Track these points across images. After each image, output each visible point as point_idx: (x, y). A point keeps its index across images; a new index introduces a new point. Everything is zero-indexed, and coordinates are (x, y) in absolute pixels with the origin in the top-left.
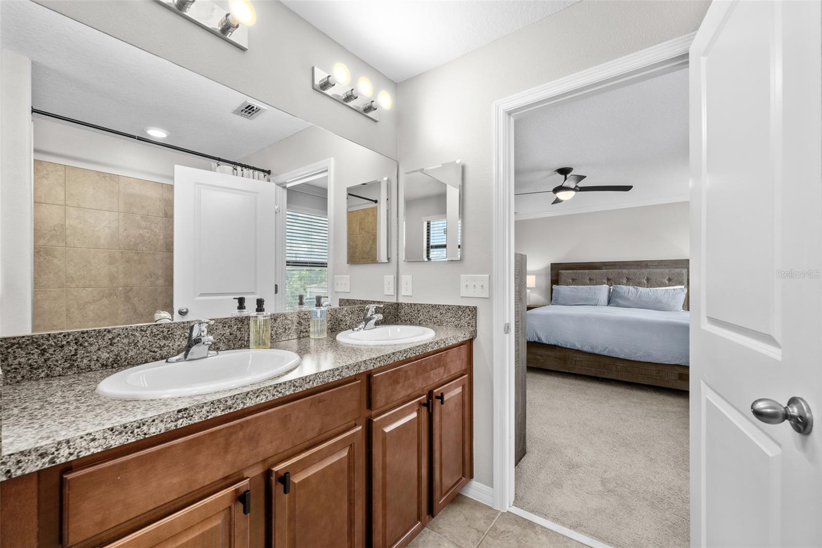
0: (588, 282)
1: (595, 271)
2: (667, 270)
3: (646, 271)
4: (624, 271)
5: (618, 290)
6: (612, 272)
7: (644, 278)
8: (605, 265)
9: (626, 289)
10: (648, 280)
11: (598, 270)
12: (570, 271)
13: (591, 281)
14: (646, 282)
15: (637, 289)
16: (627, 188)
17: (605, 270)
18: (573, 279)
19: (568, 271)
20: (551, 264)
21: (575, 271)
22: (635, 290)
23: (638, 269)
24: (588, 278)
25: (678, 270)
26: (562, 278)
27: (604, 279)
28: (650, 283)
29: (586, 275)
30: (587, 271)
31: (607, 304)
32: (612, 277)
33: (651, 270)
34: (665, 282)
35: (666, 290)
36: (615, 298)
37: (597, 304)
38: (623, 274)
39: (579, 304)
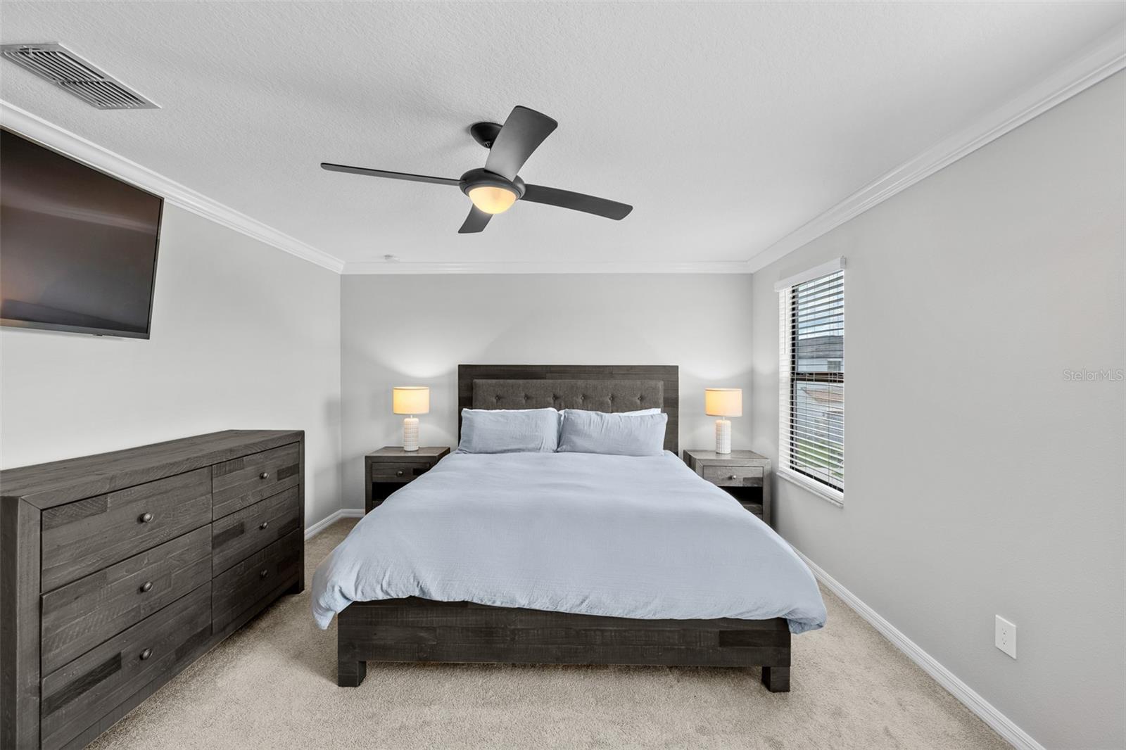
0: (524, 401)
1: (535, 381)
2: (639, 382)
3: (610, 383)
4: (580, 383)
5: (573, 418)
6: (562, 384)
7: (608, 395)
8: (551, 372)
9: (584, 417)
10: (613, 398)
11: (539, 381)
12: (494, 381)
13: (529, 401)
14: (610, 401)
15: (602, 416)
17: (551, 381)
18: (497, 396)
19: (490, 381)
20: (460, 366)
21: (502, 381)
22: (599, 418)
23: (598, 379)
24: (523, 394)
25: (652, 383)
26: (479, 395)
27: (550, 397)
28: (618, 404)
29: (521, 389)
30: (521, 382)
31: (555, 447)
32: (562, 394)
33: (617, 382)
34: (636, 403)
35: (641, 417)
36: (570, 434)
37: (540, 448)
38: (577, 388)
39: (509, 448)
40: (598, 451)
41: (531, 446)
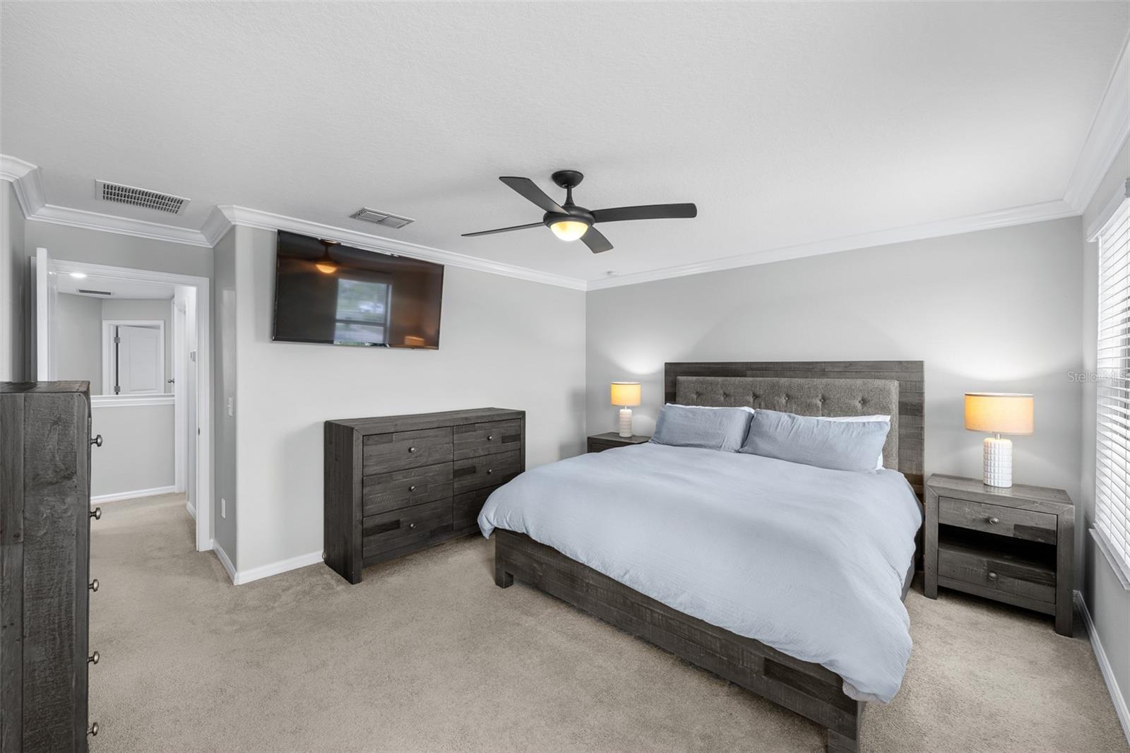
0: (722, 398)
1: (733, 378)
2: (859, 382)
3: (820, 382)
4: (783, 381)
5: (760, 419)
6: (762, 382)
7: (817, 396)
8: (752, 369)
9: (776, 420)
10: (824, 399)
11: (738, 378)
12: (694, 378)
13: (727, 399)
14: (820, 404)
15: (794, 418)
16: (688, 211)
17: (751, 379)
18: (697, 393)
19: (690, 378)
20: (666, 363)
21: (701, 378)
22: (790, 420)
23: (807, 378)
24: (721, 392)
25: (879, 383)
26: (681, 391)
27: (748, 395)
28: (829, 406)
29: (719, 386)
30: (720, 379)
31: (738, 447)
32: (761, 393)
33: (830, 381)
34: (855, 407)
35: (848, 424)
36: (754, 434)
37: (721, 446)
38: (779, 387)
39: (692, 442)
40: (782, 457)
41: (713, 443)
